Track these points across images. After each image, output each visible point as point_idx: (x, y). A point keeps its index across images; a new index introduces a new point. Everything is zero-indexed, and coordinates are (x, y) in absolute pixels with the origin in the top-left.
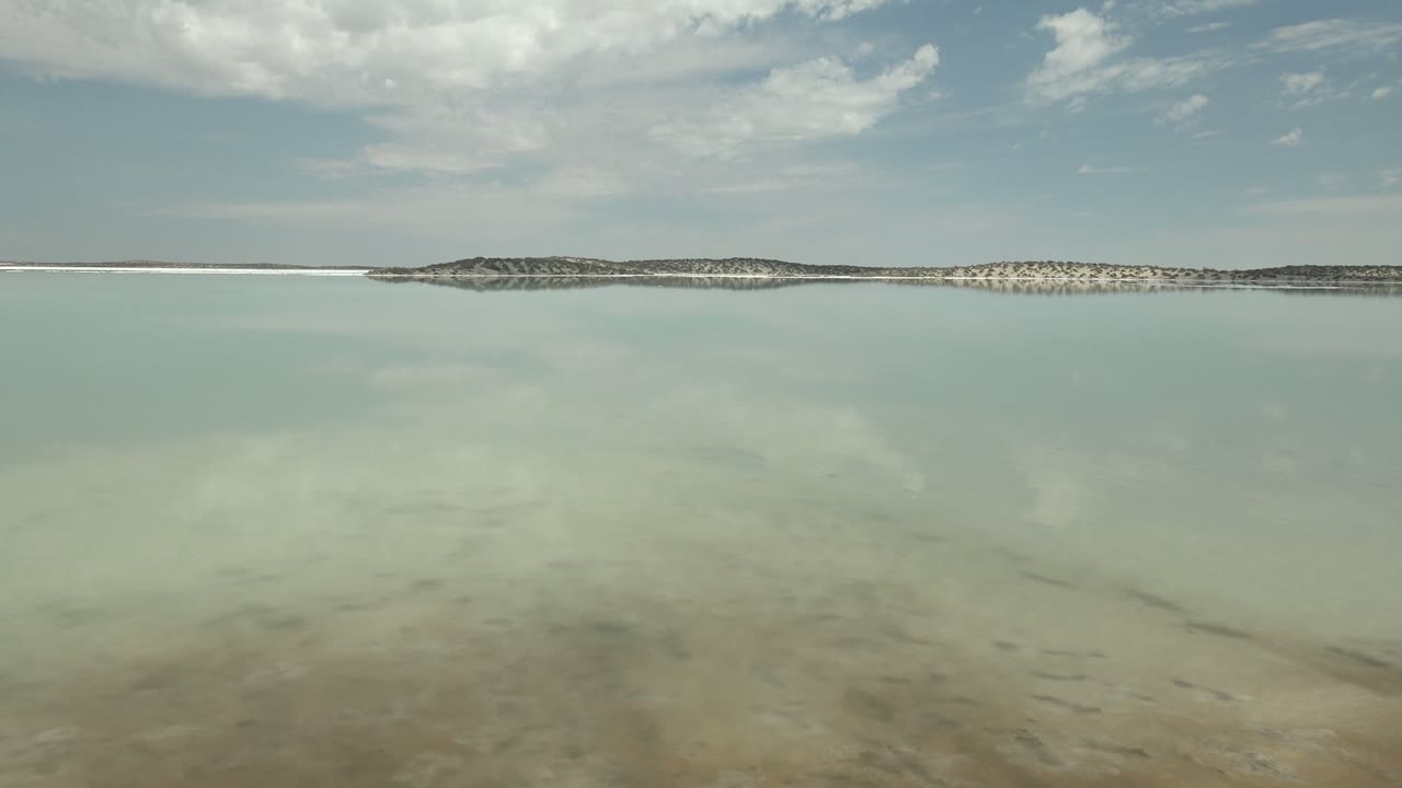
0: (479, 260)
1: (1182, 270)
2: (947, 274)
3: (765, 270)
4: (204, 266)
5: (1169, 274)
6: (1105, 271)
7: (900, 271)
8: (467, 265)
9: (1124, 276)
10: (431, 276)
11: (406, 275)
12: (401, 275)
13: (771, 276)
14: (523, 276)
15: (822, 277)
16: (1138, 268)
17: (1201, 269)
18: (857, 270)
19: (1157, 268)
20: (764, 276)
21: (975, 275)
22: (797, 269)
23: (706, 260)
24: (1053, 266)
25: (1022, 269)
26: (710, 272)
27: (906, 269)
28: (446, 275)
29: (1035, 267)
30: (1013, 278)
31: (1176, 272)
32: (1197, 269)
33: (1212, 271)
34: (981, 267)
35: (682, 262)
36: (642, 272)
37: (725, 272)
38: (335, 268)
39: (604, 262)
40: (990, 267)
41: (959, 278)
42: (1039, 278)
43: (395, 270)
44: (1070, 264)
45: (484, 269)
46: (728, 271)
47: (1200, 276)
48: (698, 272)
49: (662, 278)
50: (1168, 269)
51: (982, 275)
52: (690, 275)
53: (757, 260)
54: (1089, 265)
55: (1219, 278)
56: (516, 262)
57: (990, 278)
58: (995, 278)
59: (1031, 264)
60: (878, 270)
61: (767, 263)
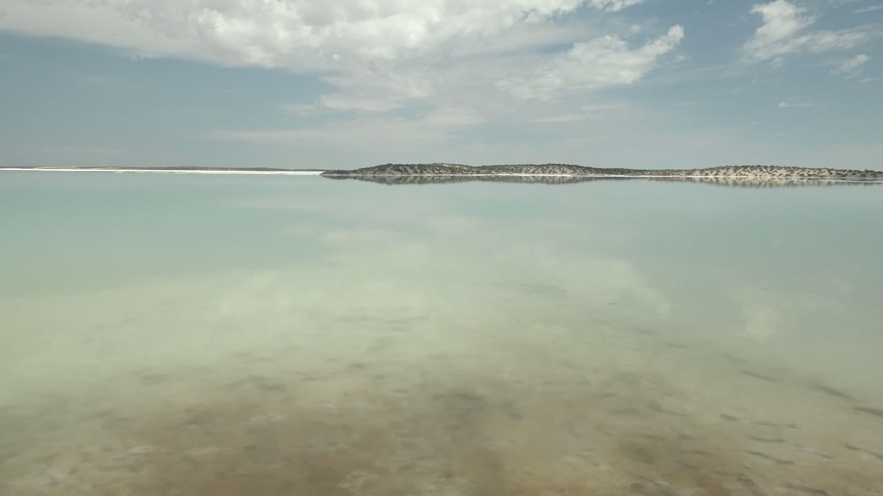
0: (389, 165)
1: (850, 171)
2: (689, 174)
3: (569, 171)
4: (226, 169)
5: (842, 174)
6: (796, 172)
7: (657, 172)
8: (382, 168)
9: (809, 175)
10: (361, 175)
11: (345, 175)
12: (342, 174)
13: (573, 176)
14: (416, 175)
15: (606, 176)
16: (820, 170)
17: (864, 170)
18: (629, 171)
19: (833, 170)
20: (568, 175)
21: (707, 174)
22: (590, 170)
23: (531, 165)
24: (761, 169)
25: (739, 171)
26: (533, 172)
27: (662, 171)
28: (370, 175)
29: (749, 169)
30: (733, 177)
31: (846, 173)
32: (861, 170)
33: (871, 171)
34: (712, 170)
35: (516, 166)
36: (490, 173)
37: (543, 173)
38: (303, 170)
39: (466, 166)
40: (718, 169)
41: (697, 176)
42: (751, 177)
43: (339, 172)
44: (772, 167)
45: (392, 171)
46: (546, 172)
47: (863, 175)
48: (526, 172)
49: (502, 176)
50: (840, 171)
51: (714, 174)
52: (520, 175)
53: (564, 165)
54: (785, 168)
55: (876, 176)
56: (412, 167)
57: (717, 176)
58: (721, 177)
59: (745, 167)
60: (642, 172)
61: (570, 167)
